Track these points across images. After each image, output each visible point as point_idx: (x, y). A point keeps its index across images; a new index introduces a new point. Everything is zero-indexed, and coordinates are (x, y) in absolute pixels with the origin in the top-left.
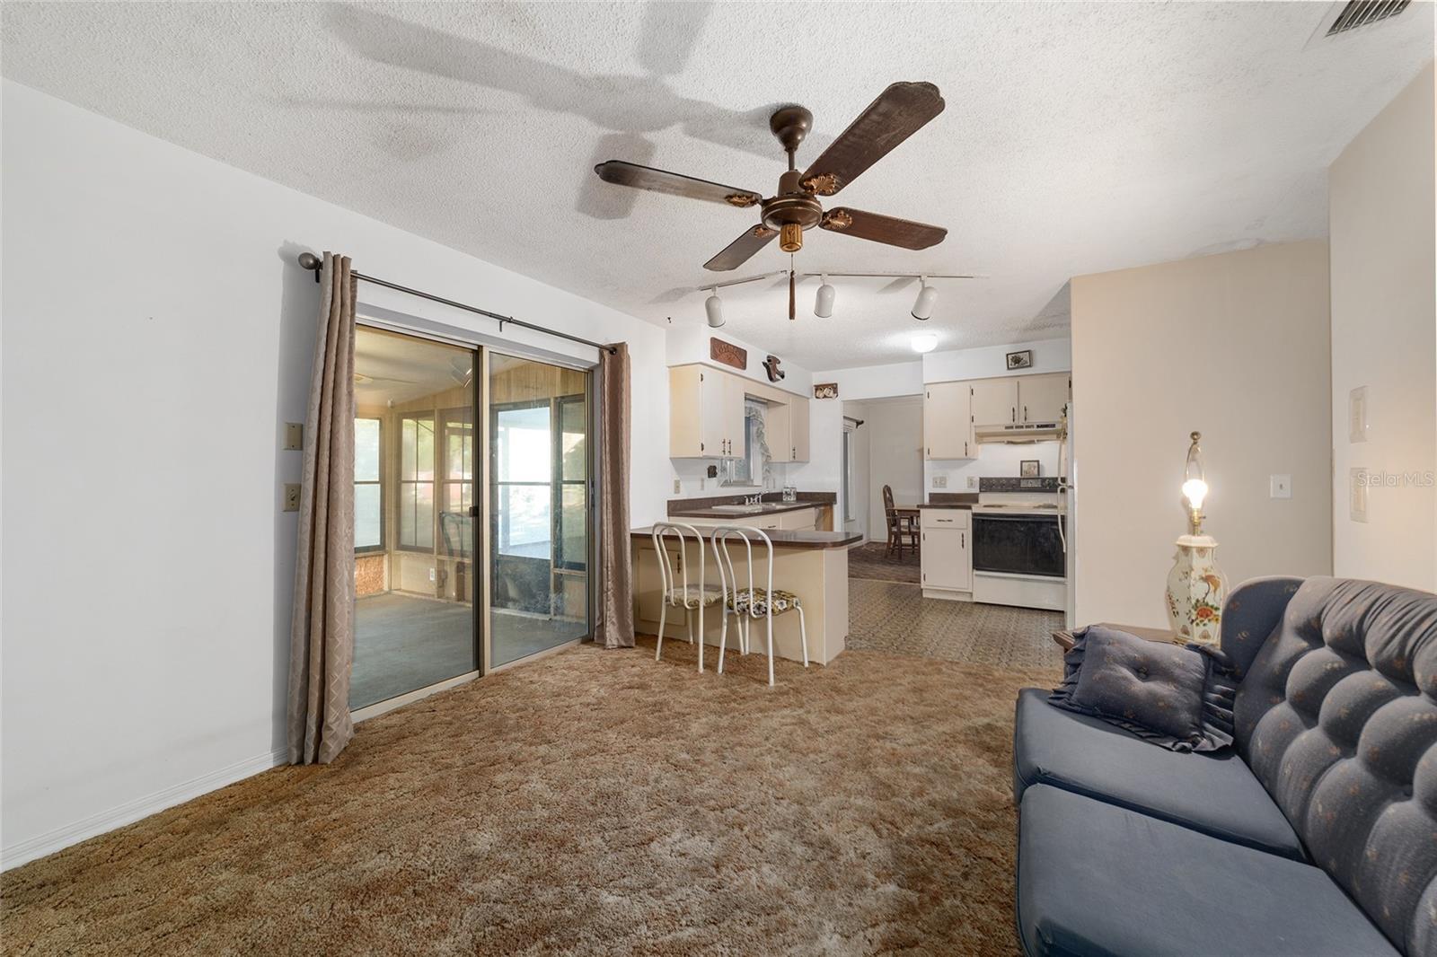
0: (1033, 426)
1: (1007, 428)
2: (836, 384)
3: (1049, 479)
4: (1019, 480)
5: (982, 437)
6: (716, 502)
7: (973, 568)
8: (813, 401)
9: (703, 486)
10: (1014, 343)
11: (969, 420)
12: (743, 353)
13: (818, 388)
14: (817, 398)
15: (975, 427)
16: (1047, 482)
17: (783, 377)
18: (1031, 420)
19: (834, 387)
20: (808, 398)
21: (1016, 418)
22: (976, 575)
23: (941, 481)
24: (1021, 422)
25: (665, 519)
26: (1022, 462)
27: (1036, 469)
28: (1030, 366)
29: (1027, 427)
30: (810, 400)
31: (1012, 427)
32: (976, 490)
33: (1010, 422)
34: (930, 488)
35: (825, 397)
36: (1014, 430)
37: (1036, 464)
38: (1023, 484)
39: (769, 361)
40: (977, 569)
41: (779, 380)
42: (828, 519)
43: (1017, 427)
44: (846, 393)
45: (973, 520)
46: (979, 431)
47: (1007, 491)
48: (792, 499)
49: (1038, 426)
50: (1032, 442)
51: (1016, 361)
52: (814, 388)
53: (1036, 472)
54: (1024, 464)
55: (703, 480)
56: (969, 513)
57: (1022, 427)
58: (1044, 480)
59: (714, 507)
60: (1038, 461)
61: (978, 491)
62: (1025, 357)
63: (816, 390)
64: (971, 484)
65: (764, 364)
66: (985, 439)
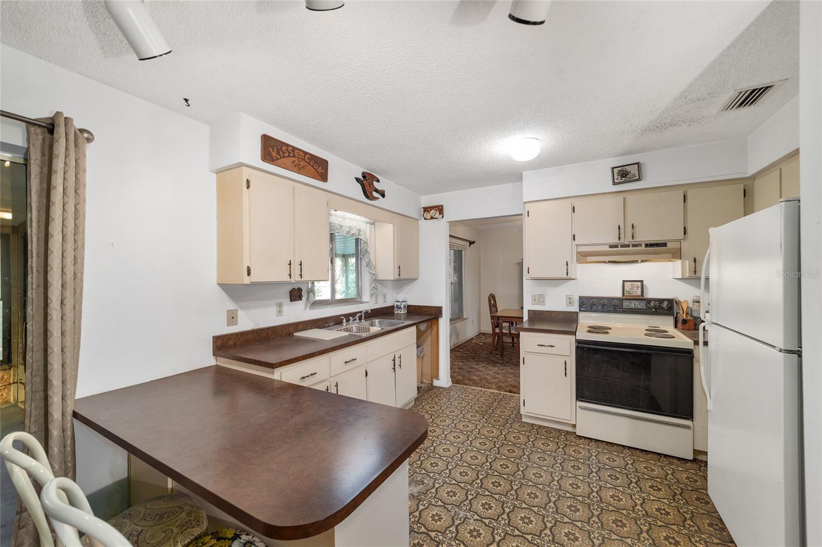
0: (641, 245)
1: (611, 246)
2: (442, 206)
3: (655, 300)
4: (621, 300)
5: (583, 257)
6: (301, 327)
7: (577, 399)
8: (422, 222)
9: (280, 312)
10: (620, 155)
11: (571, 238)
12: (323, 164)
13: (427, 209)
14: (425, 219)
15: (577, 245)
16: (652, 304)
17: (383, 196)
18: (639, 239)
19: (440, 209)
20: (418, 220)
21: (622, 236)
22: (581, 408)
23: (540, 299)
24: (628, 240)
25: (211, 361)
26: (623, 281)
27: (640, 289)
28: (639, 180)
29: (634, 246)
30: (420, 222)
31: (616, 246)
32: (575, 308)
33: (615, 241)
34: (528, 306)
35: (432, 218)
36: (620, 249)
37: (639, 284)
38: (626, 304)
39: (364, 177)
40: (581, 401)
41: (376, 198)
42: (434, 331)
43: (622, 246)
44: (451, 214)
45: (577, 348)
46: (581, 249)
47: (608, 312)
48: (402, 312)
49: (647, 245)
50: (636, 262)
51: (623, 174)
52: (422, 210)
53: (639, 293)
54: (626, 283)
55: (280, 305)
56: (572, 338)
57: (628, 246)
58: (649, 301)
59: (295, 334)
60: (642, 281)
61: (578, 310)
62: (633, 170)
63: (424, 211)
64: (570, 302)
65: (357, 180)
66: (589, 259)
